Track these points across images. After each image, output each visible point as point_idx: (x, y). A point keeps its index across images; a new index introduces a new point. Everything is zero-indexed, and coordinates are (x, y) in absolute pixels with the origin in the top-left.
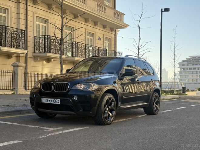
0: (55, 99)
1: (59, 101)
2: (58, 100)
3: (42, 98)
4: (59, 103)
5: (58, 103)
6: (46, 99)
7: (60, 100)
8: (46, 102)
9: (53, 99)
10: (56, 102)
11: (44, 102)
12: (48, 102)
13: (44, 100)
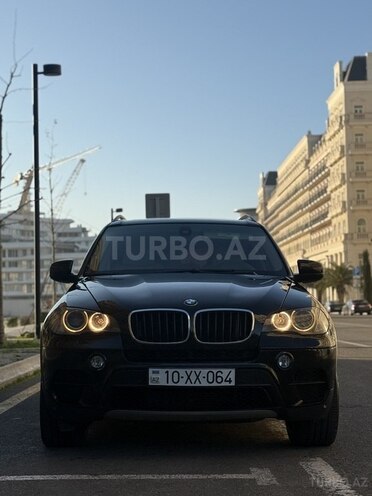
0: (215, 371)
1: (232, 376)
2: (225, 372)
3: (151, 370)
4: (230, 381)
5: (227, 384)
6: (171, 371)
7: (233, 371)
8: (171, 384)
9: (205, 372)
10: (219, 380)
11: (163, 382)
12: (182, 383)
13: (159, 377)
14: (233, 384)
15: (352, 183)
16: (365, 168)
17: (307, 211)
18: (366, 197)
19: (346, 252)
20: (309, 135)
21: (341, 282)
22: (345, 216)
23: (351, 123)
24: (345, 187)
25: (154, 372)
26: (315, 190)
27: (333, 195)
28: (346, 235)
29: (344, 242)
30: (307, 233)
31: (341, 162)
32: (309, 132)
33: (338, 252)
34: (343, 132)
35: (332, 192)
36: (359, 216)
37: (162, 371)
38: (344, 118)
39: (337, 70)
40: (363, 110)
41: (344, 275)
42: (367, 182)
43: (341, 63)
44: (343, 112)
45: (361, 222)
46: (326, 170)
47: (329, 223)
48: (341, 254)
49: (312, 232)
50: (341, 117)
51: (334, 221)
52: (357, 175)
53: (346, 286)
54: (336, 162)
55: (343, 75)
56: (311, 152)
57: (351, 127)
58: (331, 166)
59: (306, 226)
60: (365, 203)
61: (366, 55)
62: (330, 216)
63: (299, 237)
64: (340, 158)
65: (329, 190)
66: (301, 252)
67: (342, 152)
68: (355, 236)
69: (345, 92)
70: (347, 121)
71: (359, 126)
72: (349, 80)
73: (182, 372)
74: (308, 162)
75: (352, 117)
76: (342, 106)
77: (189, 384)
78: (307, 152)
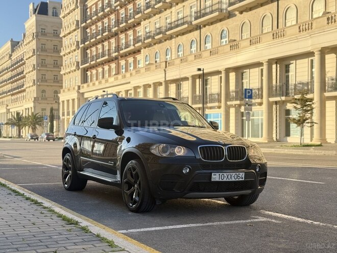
0: (237, 174)
1: (243, 176)
2: (241, 174)
3: (213, 174)
5: (241, 179)
6: (221, 174)
7: (244, 174)
8: (221, 180)
9: (234, 174)
10: (239, 178)
11: (217, 180)
12: (225, 180)
13: (216, 177)
14: (243, 179)
15: (39, 70)
16: (46, 62)
17: (10, 83)
18: (46, 78)
19: (35, 107)
20: (12, 41)
21: (34, 123)
22: (35, 88)
23: (39, 38)
24: (35, 72)
25: (214, 175)
26: (15, 72)
27: (27, 76)
28: (35, 98)
29: (34, 102)
30: (9, 95)
31: (33, 58)
32: (12, 39)
33: (29, 107)
34: (34, 42)
35: (26, 74)
36: (42, 88)
37: (218, 174)
38: (35, 34)
39: (31, 7)
40: (46, 31)
41: (36, 120)
42: (47, 70)
43: (33, 4)
44: (35, 31)
45: (44, 91)
46: (23, 61)
47: (24, 91)
48: (31, 108)
49: (12, 95)
50: (34, 34)
51: (27, 90)
52: (42, 66)
53: (37, 126)
54: (29, 58)
55: (35, 11)
56: (13, 51)
57: (39, 39)
58: (27, 59)
59: (9, 91)
60: (46, 81)
61: (48, 2)
62: (25, 87)
63: (4, 97)
64: (32, 56)
65: (25, 72)
66: (5, 106)
67: (34, 52)
68: (40, 99)
69: (36, 20)
70: (37, 36)
71: (43, 39)
72: (38, 14)
73: (225, 174)
74: (11, 56)
75: (40, 34)
76: (34, 28)
77: (227, 180)
78: (10, 50)
